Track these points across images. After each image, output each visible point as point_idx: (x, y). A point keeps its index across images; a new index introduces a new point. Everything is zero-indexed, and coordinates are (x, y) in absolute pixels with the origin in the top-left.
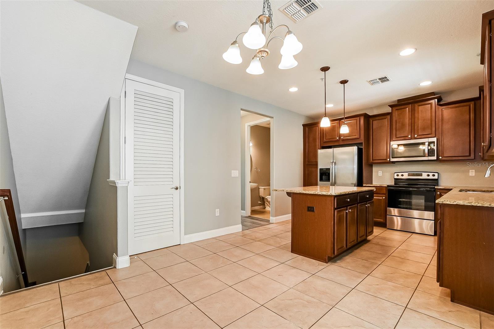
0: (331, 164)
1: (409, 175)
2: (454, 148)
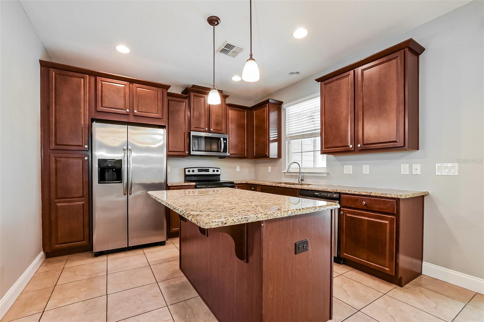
0: (125, 152)
1: (199, 171)
2: (236, 146)
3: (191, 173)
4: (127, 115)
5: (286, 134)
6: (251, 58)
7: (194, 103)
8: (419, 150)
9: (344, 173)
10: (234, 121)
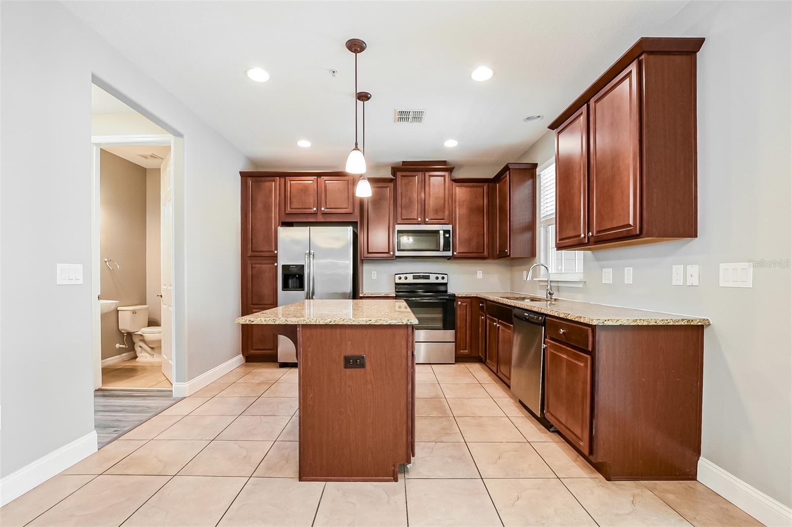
0: (307, 256)
1: (415, 278)
2: (468, 241)
3: (403, 281)
4: (315, 214)
5: (541, 216)
6: (356, 148)
7: (401, 187)
8: (697, 237)
9: (603, 282)
10: (465, 203)
